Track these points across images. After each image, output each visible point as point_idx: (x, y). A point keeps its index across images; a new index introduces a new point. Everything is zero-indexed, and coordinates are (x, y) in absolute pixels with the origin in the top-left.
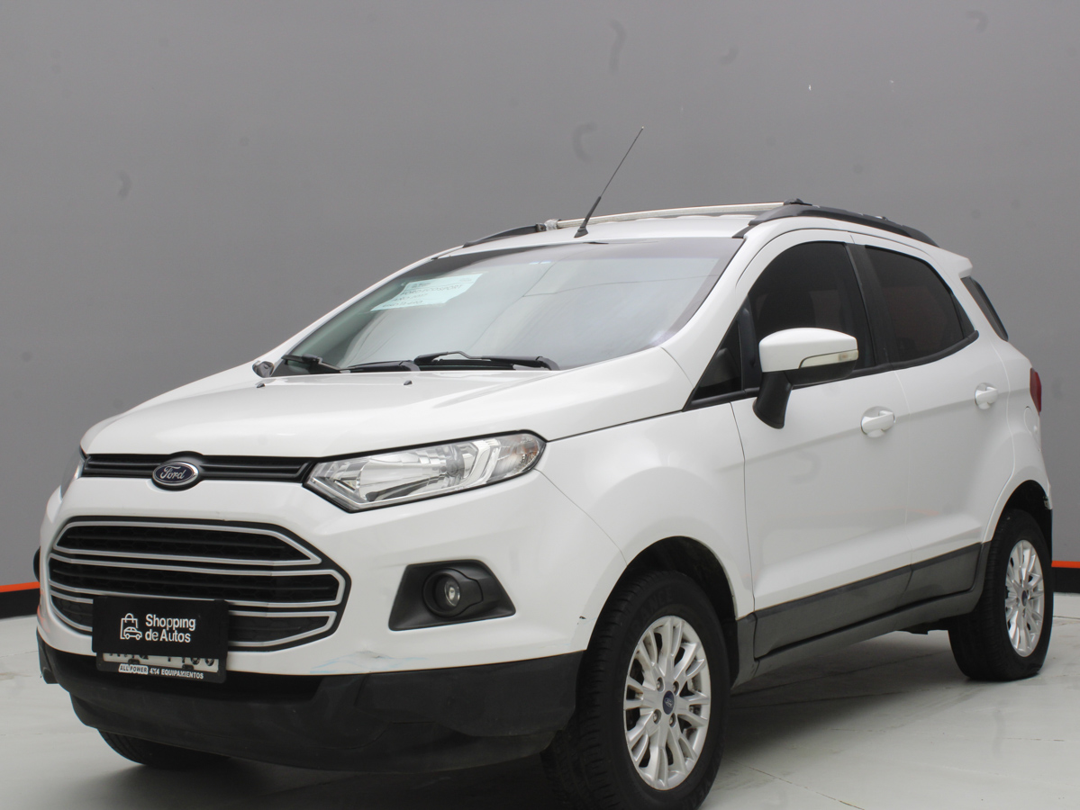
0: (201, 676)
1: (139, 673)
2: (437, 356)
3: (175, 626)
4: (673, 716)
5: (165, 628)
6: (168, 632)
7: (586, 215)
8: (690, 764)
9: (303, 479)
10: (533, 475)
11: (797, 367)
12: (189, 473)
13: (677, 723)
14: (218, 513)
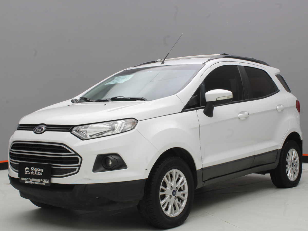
0: (44, 184)
1: (30, 183)
2: (117, 97)
3: (38, 171)
4: (176, 197)
5: (36, 171)
6: (36, 172)
7: (164, 58)
8: (181, 210)
9: (70, 131)
10: (134, 130)
11: (215, 100)
12: (42, 129)
13: (177, 199)
14: (49, 140)
